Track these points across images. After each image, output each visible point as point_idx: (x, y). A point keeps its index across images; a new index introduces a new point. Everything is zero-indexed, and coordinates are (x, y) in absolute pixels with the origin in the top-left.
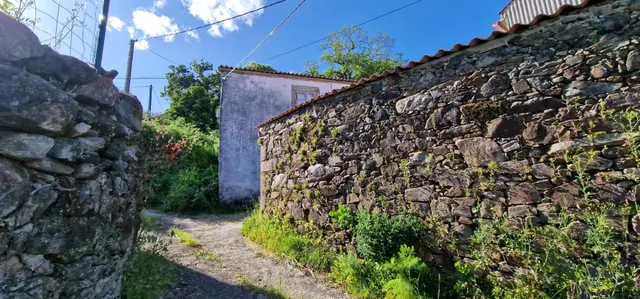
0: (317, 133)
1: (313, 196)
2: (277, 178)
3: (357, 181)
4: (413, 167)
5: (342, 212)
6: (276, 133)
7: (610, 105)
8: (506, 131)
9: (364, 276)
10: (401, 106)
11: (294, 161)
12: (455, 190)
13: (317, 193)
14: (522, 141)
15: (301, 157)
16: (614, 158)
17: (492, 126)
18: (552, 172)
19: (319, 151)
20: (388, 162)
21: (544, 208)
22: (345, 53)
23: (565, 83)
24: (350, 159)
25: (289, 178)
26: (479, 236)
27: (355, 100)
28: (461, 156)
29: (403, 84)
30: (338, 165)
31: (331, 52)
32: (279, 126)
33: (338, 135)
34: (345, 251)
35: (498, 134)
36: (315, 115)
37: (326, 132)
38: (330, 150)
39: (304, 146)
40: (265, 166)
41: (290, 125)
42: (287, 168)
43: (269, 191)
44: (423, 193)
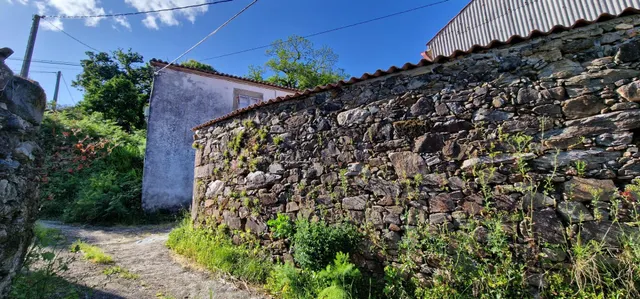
0: (259, 139)
1: (251, 205)
2: (213, 185)
3: (297, 189)
4: (351, 177)
5: (281, 220)
6: (214, 137)
7: (505, 130)
8: (431, 147)
9: (300, 285)
10: (342, 118)
11: (233, 167)
12: (387, 199)
13: (255, 201)
14: (441, 157)
15: (240, 163)
16: (507, 174)
17: (419, 142)
18: (463, 185)
19: (260, 158)
20: (328, 171)
21: (457, 215)
22: (290, 62)
23: (475, 109)
24: (291, 167)
25: (226, 185)
26: (405, 242)
27: (299, 109)
28: (392, 168)
29: (345, 97)
30: (278, 173)
31: (277, 58)
32: (218, 129)
33: (280, 142)
34: (282, 261)
35: (423, 150)
36: (257, 120)
37: (268, 138)
38: (272, 157)
39: (245, 152)
40: (199, 172)
41: (230, 129)
42: (224, 174)
43: (203, 199)
44: (359, 202)
